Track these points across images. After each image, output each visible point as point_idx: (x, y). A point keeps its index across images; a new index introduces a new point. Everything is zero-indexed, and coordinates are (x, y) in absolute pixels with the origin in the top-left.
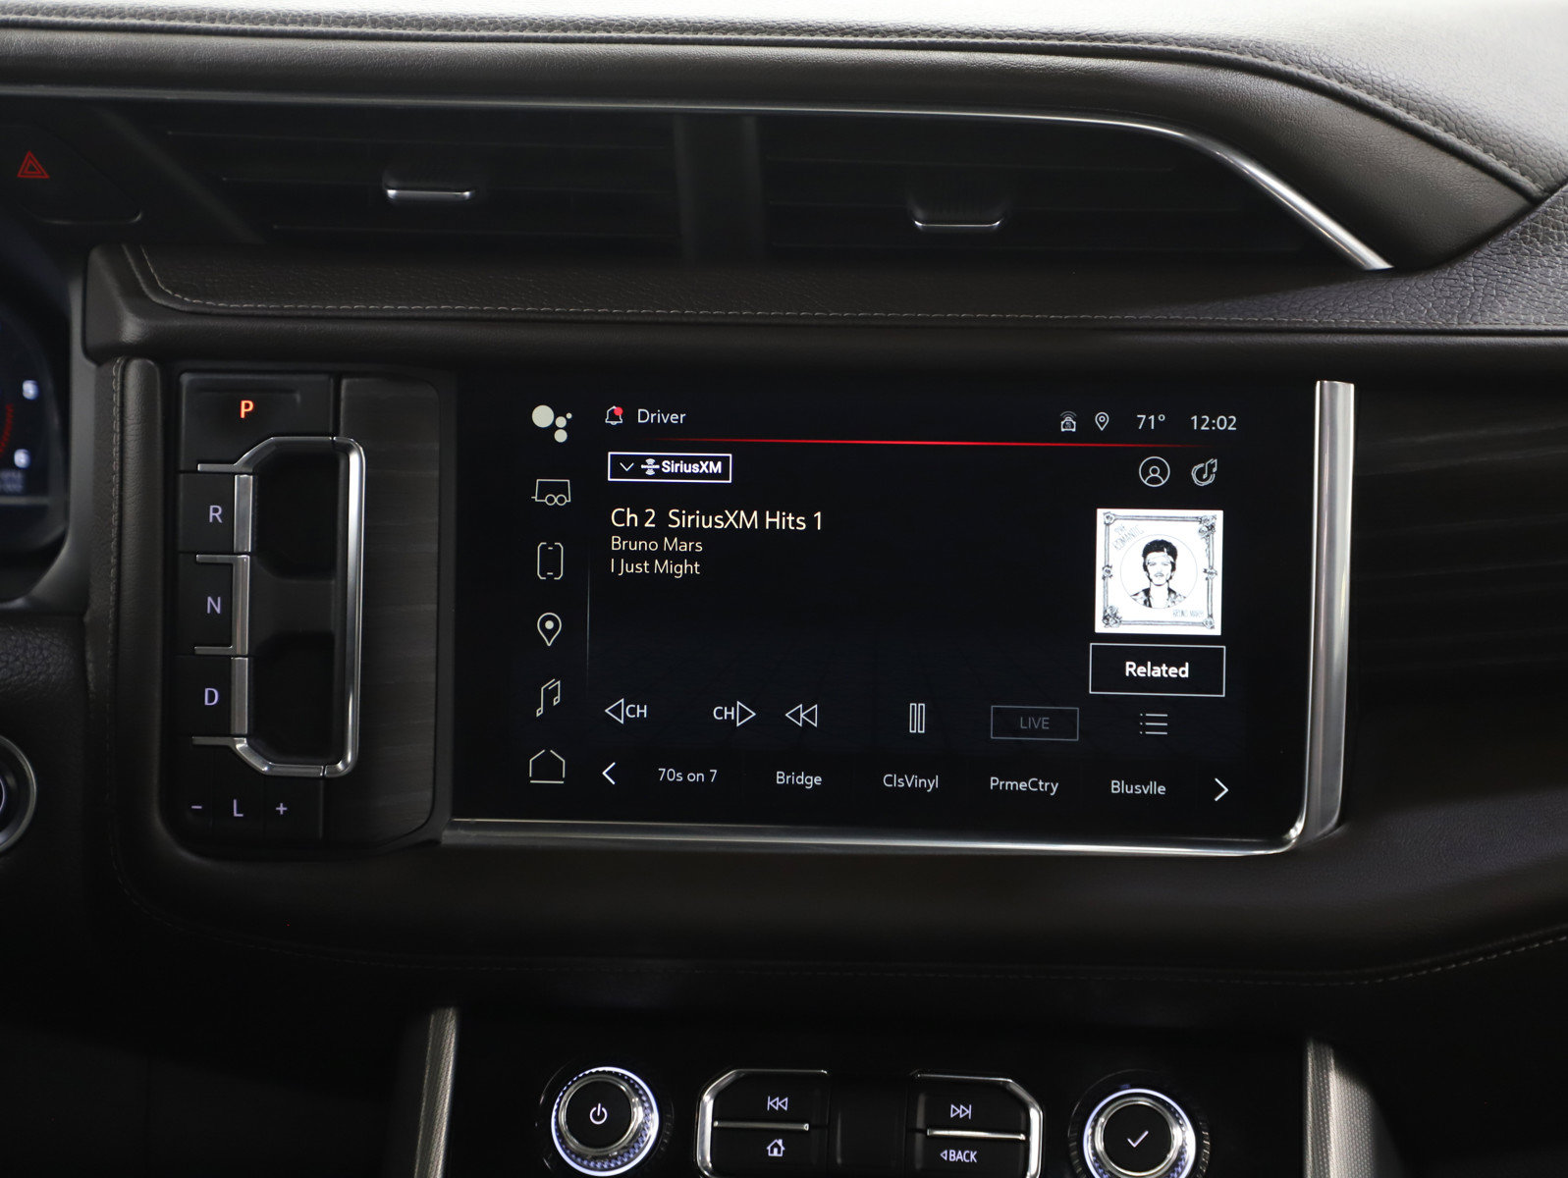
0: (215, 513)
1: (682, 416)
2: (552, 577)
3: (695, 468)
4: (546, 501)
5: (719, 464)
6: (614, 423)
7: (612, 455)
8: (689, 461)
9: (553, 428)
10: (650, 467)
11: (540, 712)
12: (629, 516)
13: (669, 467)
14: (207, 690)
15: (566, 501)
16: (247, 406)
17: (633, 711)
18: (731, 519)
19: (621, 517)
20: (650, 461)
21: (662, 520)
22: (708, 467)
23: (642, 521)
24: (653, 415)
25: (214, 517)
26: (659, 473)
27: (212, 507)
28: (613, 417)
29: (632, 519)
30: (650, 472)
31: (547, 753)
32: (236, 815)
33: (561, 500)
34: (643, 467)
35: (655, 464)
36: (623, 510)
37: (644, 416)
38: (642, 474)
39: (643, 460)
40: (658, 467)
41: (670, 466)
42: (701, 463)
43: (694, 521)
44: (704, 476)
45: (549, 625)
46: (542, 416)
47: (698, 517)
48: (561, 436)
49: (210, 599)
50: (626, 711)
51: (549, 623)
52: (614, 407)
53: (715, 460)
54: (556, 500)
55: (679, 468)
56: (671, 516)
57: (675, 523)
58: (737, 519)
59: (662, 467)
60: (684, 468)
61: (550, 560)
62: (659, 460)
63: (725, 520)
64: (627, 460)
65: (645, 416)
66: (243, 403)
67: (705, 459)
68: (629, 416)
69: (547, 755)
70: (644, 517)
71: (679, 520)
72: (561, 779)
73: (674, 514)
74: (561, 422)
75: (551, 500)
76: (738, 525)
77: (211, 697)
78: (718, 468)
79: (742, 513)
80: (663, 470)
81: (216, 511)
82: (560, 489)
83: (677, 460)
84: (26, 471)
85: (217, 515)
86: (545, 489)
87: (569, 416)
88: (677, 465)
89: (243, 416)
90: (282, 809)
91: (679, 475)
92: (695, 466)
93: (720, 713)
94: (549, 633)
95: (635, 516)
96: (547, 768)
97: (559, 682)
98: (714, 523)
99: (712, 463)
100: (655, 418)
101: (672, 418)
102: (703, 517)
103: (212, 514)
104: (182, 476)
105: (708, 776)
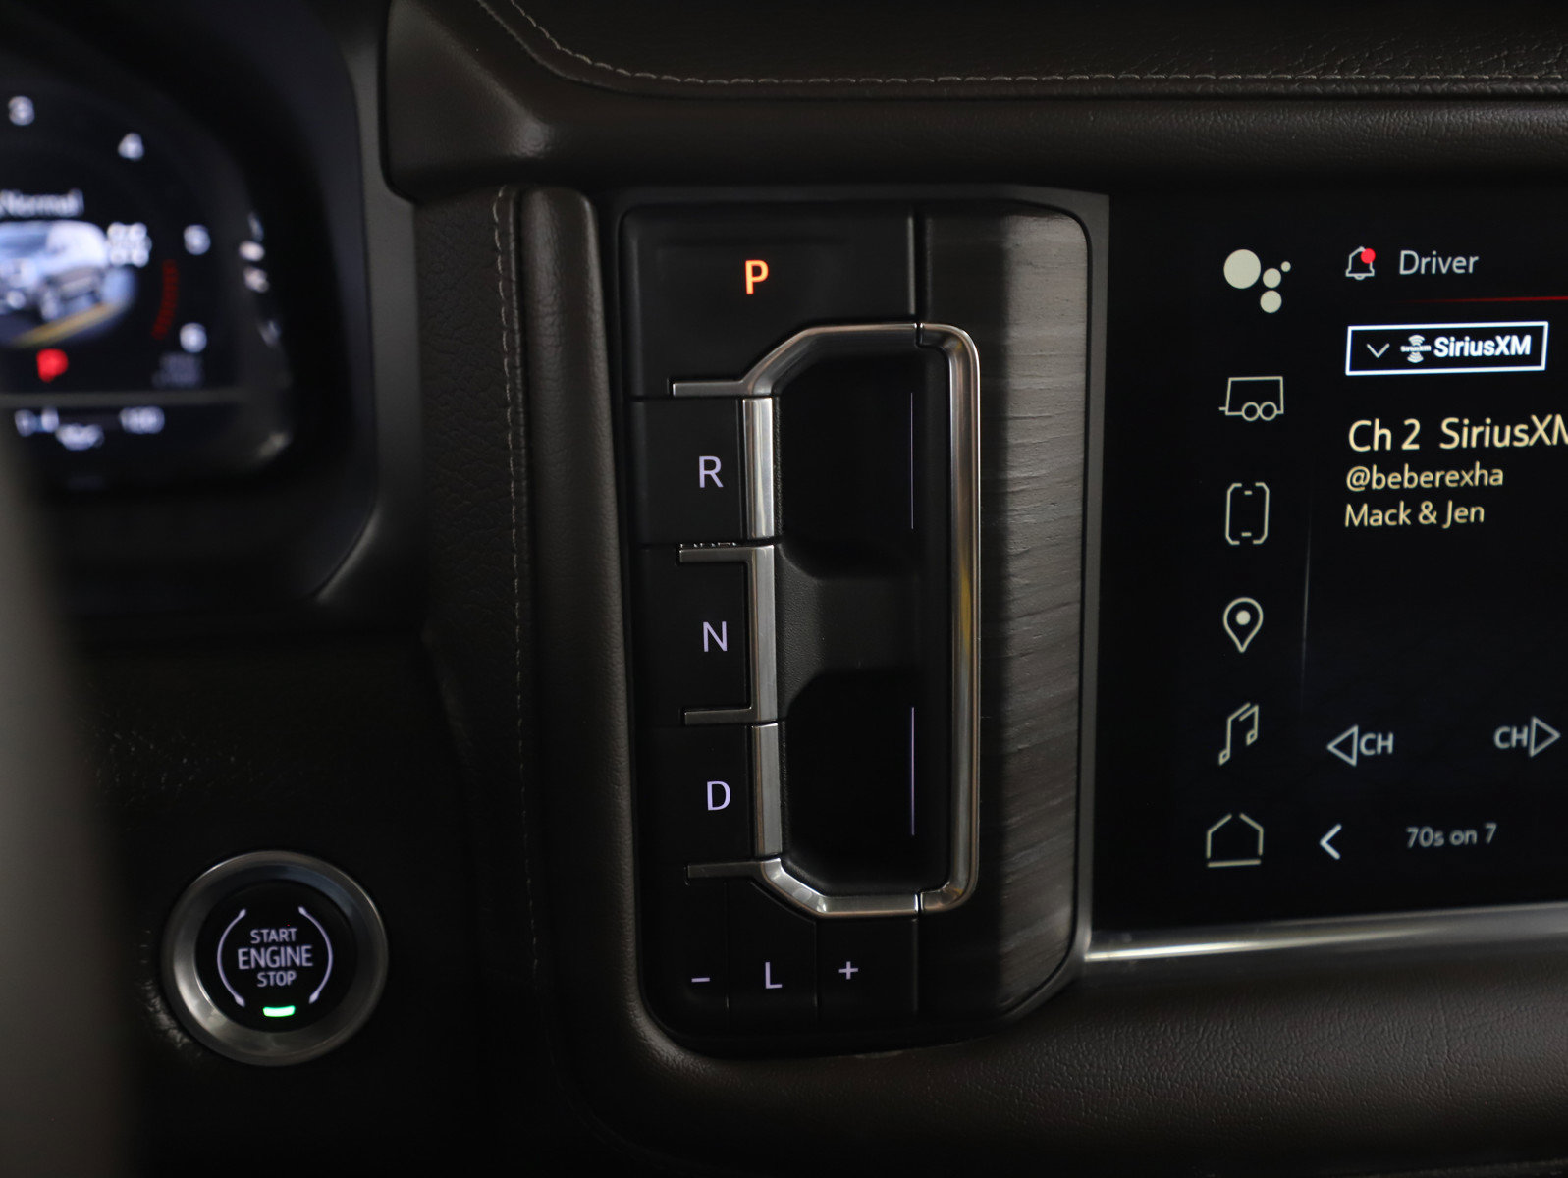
0: (709, 471)
1: (1472, 260)
2: (1249, 540)
3: (1487, 348)
4: (1242, 413)
5: (1527, 339)
6: (1360, 276)
7: (1354, 332)
8: (1479, 335)
9: (1259, 288)
10: (1415, 349)
11: (1224, 757)
12: (1377, 433)
13: (1446, 348)
14: (710, 785)
15: (1276, 412)
16: (757, 271)
17: (1371, 744)
18: (1541, 430)
19: (1364, 435)
20: (1416, 339)
21: (1431, 436)
22: (1509, 346)
23: (1399, 439)
24: (1424, 261)
25: (708, 478)
26: (1429, 360)
27: (702, 460)
28: (1360, 266)
29: (1383, 438)
30: (1415, 359)
31: (1236, 820)
32: (768, 985)
33: (1268, 411)
34: (1404, 349)
35: (1423, 343)
36: (1368, 423)
37: (1409, 262)
38: (1402, 361)
39: (1404, 337)
40: (1428, 348)
41: (1448, 346)
42: (1499, 338)
43: (1481, 436)
44: (1502, 360)
45: (1243, 618)
46: (1241, 268)
47: (1488, 429)
48: (1271, 303)
49: (707, 626)
50: (1360, 746)
51: (1243, 615)
52: (1361, 249)
53: (1520, 333)
54: (1259, 412)
55: (1462, 349)
56: (1444, 428)
57: (1450, 440)
58: (1549, 430)
59: (1434, 347)
60: (1470, 348)
61: (1249, 510)
62: (1430, 337)
63: (1531, 431)
64: (1378, 339)
65: (1413, 263)
66: (749, 265)
67: (1504, 332)
68: (1386, 263)
69: (1236, 822)
70: (1401, 434)
71: (1459, 435)
72: (1254, 855)
73: (1451, 426)
74: (1273, 278)
75: (1251, 412)
76: (1550, 436)
77: (716, 794)
78: (1523, 347)
79: (1559, 420)
80: (1437, 353)
81: (710, 466)
82: (1268, 392)
83: (1459, 335)
84: (205, 355)
85: (713, 473)
86: (1242, 394)
87: (1286, 266)
88: (1460, 344)
89: (750, 290)
90: (849, 970)
91: (1463, 361)
92: (1489, 343)
93: (1506, 738)
94: (1242, 632)
95: (1388, 432)
96: (1235, 841)
97: (1256, 709)
98: (1513, 438)
99: (1515, 339)
100: (1428, 266)
101: (1455, 264)
102: (1497, 429)
103: (703, 473)
104: (640, 406)
105: (1482, 834)
